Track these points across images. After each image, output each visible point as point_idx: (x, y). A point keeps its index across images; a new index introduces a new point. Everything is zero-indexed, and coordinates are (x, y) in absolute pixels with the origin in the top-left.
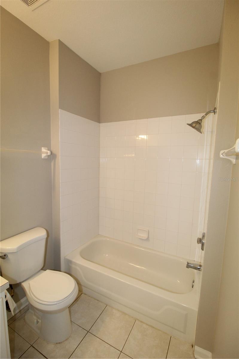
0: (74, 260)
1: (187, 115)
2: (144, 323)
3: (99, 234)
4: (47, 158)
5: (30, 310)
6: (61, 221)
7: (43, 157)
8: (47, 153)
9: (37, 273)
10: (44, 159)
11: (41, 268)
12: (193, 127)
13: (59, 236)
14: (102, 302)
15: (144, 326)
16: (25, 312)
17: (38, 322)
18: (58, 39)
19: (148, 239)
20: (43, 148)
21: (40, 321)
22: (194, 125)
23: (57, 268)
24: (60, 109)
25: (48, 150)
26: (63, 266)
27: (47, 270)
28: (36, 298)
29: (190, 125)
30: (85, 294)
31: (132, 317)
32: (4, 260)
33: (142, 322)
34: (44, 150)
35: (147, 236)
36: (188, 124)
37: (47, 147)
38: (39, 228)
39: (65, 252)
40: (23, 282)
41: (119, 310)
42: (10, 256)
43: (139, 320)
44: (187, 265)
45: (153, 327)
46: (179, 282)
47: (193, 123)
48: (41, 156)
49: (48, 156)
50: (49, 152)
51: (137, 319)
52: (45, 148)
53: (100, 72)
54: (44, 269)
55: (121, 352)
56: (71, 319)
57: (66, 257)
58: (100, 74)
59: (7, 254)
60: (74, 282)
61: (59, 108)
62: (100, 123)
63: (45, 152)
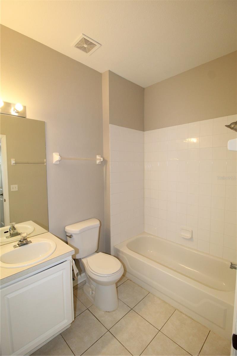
0: (121, 250)
1: (229, 116)
2: (184, 314)
3: (144, 232)
4: (100, 163)
5: (87, 283)
6: (111, 215)
7: (97, 163)
8: (100, 159)
9: (93, 254)
10: (98, 165)
11: (95, 251)
12: (232, 128)
13: (110, 227)
14: (144, 289)
15: (184, 316)
16: (84, 285)
17: (92, 293)
18: (108, 70)
19: (191, 239)
20: (97, 156)
21: (94, 293)
22: (233, 126)
23: (107, 251)
24: (110, 125)
25: (101, 157)
26: (112, 251)
27: (100, 253)
28: (90, 268)
29: (228, 126)
30: (131, 281)
31: (172, 307)
32: (70, 238)
33: (181, 312)
34: (98, 157)
35: (191, 236)
36: (225, 126)
37: (100, 155)
38: (95, 219)
39: (114, 243)
40: (83, 258)
41: (160, 299)
42: (74, 236)
43: (179, 311)
44: (231, 266)
45: (193, 319)
46: (224, 284)
47: (231, 124)
48: (96, 162)
49: (102, 162)
50: (101, 158)
51: (177, 309)
52: (99, 156)
53: (144, 87)
54: (97, 252)
55: (160, 331)
56: (118, 296)
57: (115, 247)
58: (144, 89)
59: (73, 234)
60: (120, 264)
61: (110, 123)
62: (144, 131)
63: (99, 159)
